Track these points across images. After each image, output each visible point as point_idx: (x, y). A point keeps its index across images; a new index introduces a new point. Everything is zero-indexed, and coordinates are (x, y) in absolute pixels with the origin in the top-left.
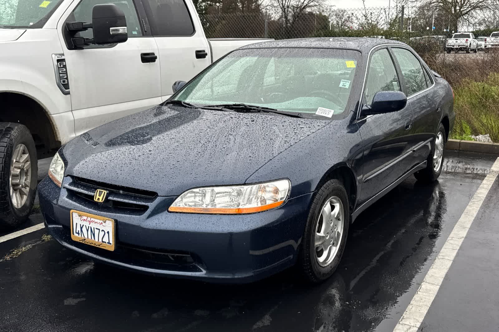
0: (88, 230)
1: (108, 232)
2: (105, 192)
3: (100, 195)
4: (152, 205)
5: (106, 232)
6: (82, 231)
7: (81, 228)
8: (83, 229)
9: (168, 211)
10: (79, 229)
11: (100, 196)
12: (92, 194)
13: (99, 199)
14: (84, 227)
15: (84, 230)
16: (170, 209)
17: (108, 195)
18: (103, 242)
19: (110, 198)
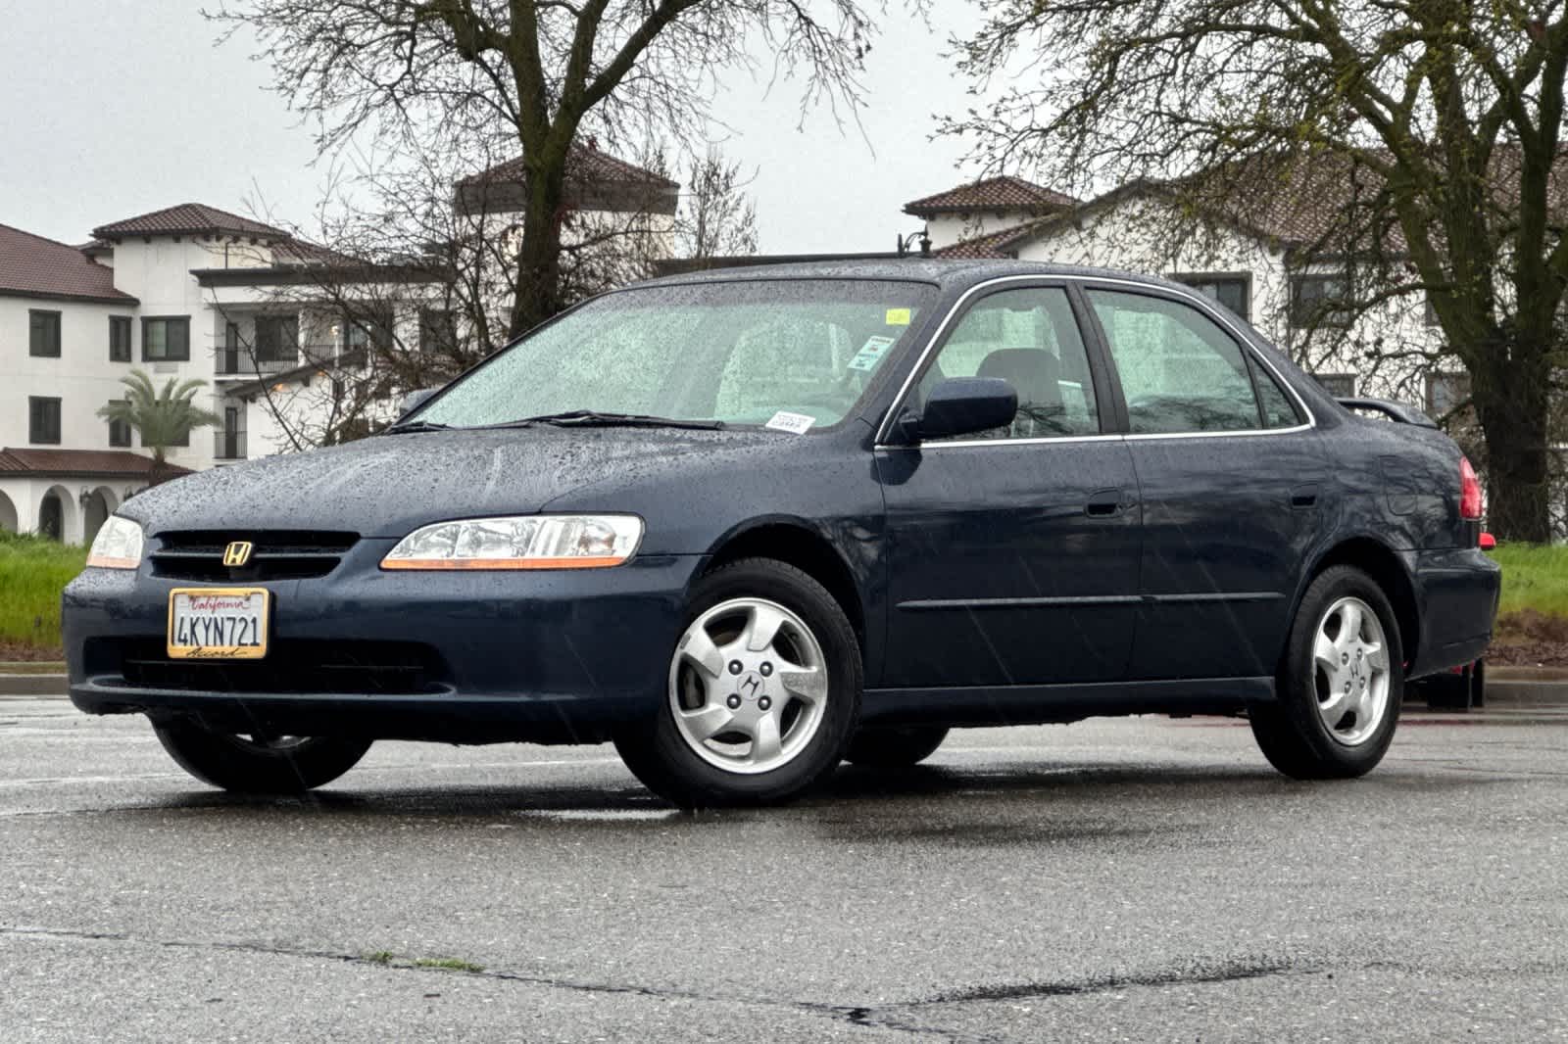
0: (207, 628)
1: (254, 621)
2: (247, 546)
3: (236, 552)
4: (346, 557)
5: (249, 620)
6: (193, 632)
7: (193, 626)
8: (197, 629)
9: (381, 569)
10: (187, 630)
11: (236, 555)
12: (219, 555)
13: (234, 561)
14: (201, 622)
15: (200, 630)
16: (384, 565)
17: (254, 551)
18: (240, 644)
19: (259, 555)
